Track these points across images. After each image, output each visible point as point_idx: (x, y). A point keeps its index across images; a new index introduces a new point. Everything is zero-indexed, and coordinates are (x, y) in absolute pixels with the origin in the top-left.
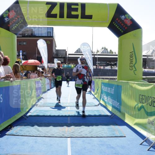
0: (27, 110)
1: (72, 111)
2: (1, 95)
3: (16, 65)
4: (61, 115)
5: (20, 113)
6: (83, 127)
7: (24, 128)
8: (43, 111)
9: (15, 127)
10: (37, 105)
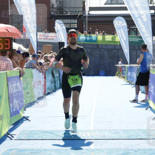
1: (100, 150)
10: (13, 137)
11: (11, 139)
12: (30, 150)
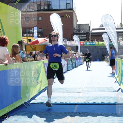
0: (31, 97)
1: (84, 97)
4: (68, 102)
5: (20, 100)
6: (89, 118)
7: (21, 118)
9: (11, 117)
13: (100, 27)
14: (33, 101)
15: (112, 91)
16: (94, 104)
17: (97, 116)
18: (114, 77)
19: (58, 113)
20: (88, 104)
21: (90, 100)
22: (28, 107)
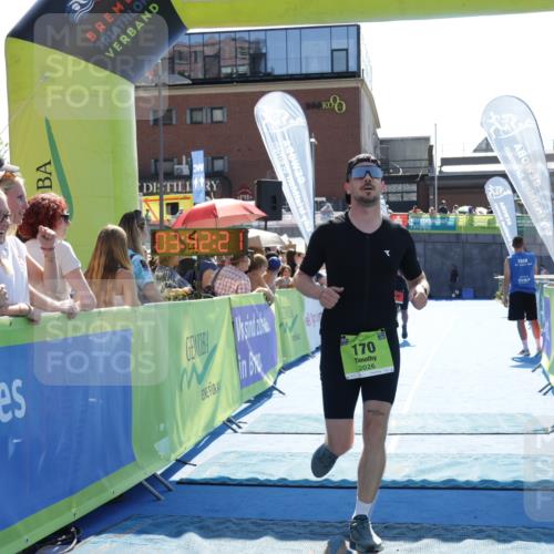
0: (176, 455)
1: (405, 457)
2: (17, 383)
3: (114, 232)
4: (337, 478)
5: (128, 468)
6: (427, 546)
8: (254, 460)
9: (92, 539)
10: (240, 427)
11: (235, 432)
12: (263, 454)
13: (475, 151)
14: (185, 473)
15: (531, 428)
16: (451, 486)
17: (460, 539)
18: (540, 370)
19: (295, 526)
20: (425, 486)
21: (431, 470)
22: (162, 498)
